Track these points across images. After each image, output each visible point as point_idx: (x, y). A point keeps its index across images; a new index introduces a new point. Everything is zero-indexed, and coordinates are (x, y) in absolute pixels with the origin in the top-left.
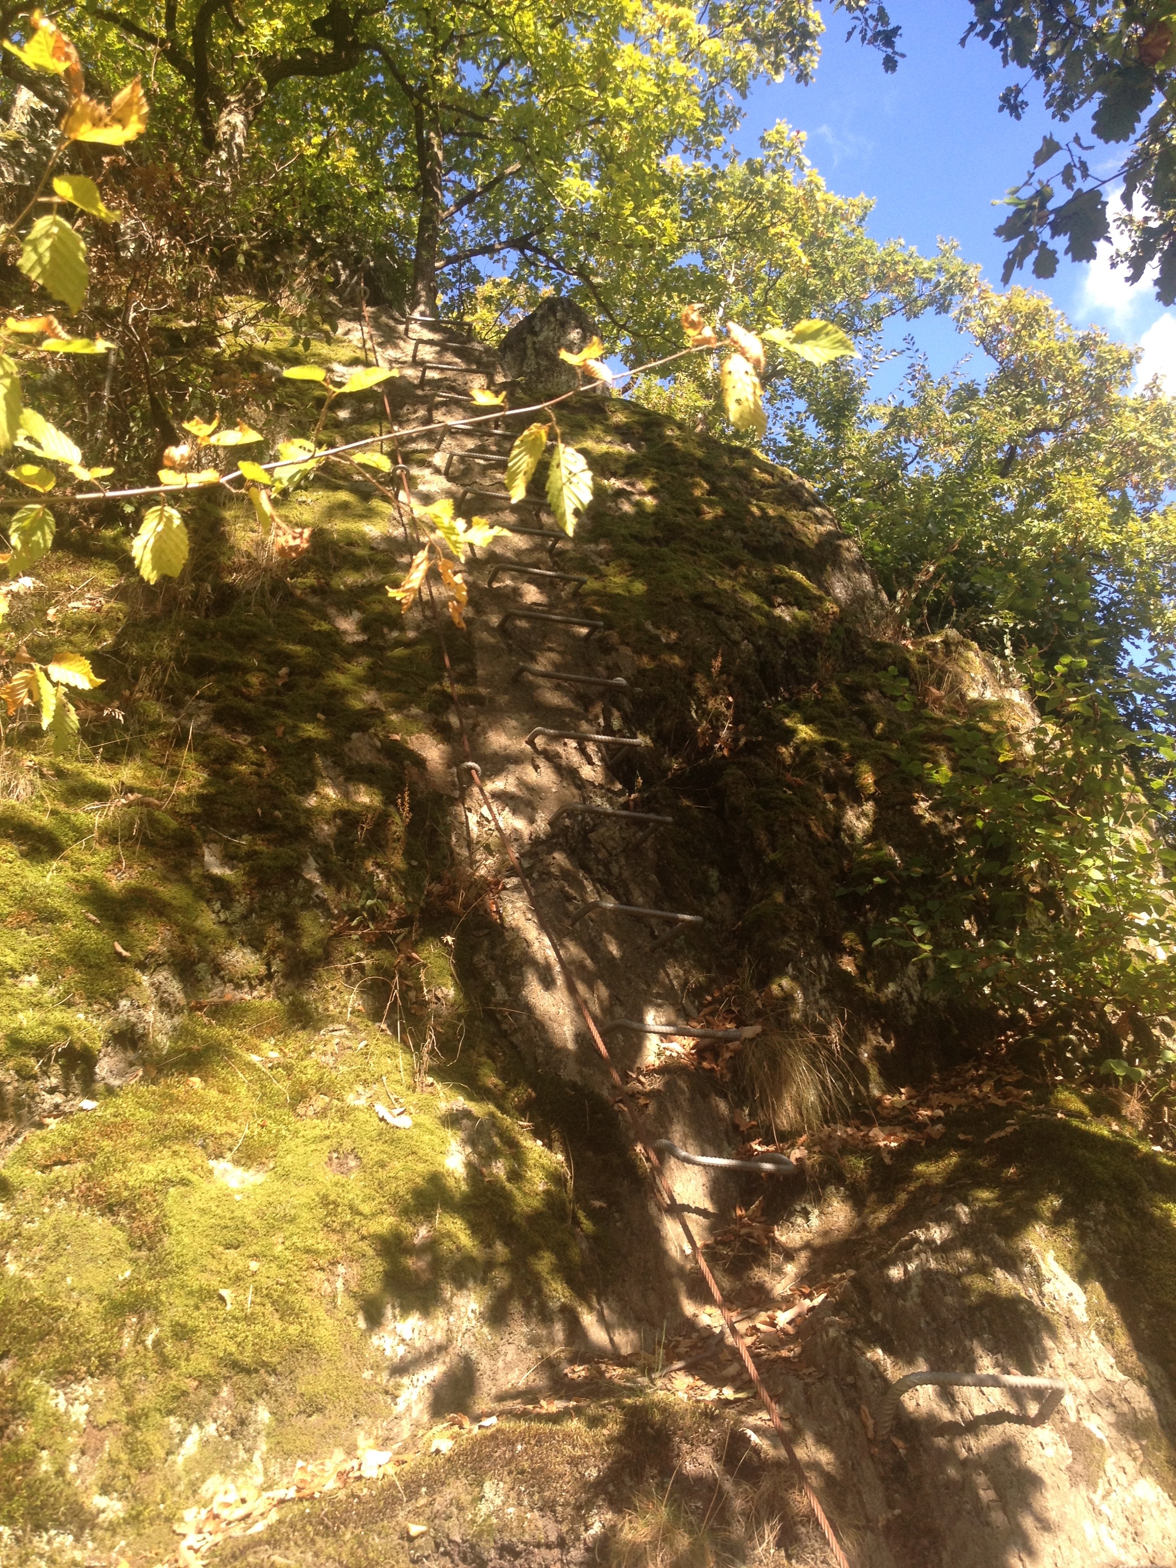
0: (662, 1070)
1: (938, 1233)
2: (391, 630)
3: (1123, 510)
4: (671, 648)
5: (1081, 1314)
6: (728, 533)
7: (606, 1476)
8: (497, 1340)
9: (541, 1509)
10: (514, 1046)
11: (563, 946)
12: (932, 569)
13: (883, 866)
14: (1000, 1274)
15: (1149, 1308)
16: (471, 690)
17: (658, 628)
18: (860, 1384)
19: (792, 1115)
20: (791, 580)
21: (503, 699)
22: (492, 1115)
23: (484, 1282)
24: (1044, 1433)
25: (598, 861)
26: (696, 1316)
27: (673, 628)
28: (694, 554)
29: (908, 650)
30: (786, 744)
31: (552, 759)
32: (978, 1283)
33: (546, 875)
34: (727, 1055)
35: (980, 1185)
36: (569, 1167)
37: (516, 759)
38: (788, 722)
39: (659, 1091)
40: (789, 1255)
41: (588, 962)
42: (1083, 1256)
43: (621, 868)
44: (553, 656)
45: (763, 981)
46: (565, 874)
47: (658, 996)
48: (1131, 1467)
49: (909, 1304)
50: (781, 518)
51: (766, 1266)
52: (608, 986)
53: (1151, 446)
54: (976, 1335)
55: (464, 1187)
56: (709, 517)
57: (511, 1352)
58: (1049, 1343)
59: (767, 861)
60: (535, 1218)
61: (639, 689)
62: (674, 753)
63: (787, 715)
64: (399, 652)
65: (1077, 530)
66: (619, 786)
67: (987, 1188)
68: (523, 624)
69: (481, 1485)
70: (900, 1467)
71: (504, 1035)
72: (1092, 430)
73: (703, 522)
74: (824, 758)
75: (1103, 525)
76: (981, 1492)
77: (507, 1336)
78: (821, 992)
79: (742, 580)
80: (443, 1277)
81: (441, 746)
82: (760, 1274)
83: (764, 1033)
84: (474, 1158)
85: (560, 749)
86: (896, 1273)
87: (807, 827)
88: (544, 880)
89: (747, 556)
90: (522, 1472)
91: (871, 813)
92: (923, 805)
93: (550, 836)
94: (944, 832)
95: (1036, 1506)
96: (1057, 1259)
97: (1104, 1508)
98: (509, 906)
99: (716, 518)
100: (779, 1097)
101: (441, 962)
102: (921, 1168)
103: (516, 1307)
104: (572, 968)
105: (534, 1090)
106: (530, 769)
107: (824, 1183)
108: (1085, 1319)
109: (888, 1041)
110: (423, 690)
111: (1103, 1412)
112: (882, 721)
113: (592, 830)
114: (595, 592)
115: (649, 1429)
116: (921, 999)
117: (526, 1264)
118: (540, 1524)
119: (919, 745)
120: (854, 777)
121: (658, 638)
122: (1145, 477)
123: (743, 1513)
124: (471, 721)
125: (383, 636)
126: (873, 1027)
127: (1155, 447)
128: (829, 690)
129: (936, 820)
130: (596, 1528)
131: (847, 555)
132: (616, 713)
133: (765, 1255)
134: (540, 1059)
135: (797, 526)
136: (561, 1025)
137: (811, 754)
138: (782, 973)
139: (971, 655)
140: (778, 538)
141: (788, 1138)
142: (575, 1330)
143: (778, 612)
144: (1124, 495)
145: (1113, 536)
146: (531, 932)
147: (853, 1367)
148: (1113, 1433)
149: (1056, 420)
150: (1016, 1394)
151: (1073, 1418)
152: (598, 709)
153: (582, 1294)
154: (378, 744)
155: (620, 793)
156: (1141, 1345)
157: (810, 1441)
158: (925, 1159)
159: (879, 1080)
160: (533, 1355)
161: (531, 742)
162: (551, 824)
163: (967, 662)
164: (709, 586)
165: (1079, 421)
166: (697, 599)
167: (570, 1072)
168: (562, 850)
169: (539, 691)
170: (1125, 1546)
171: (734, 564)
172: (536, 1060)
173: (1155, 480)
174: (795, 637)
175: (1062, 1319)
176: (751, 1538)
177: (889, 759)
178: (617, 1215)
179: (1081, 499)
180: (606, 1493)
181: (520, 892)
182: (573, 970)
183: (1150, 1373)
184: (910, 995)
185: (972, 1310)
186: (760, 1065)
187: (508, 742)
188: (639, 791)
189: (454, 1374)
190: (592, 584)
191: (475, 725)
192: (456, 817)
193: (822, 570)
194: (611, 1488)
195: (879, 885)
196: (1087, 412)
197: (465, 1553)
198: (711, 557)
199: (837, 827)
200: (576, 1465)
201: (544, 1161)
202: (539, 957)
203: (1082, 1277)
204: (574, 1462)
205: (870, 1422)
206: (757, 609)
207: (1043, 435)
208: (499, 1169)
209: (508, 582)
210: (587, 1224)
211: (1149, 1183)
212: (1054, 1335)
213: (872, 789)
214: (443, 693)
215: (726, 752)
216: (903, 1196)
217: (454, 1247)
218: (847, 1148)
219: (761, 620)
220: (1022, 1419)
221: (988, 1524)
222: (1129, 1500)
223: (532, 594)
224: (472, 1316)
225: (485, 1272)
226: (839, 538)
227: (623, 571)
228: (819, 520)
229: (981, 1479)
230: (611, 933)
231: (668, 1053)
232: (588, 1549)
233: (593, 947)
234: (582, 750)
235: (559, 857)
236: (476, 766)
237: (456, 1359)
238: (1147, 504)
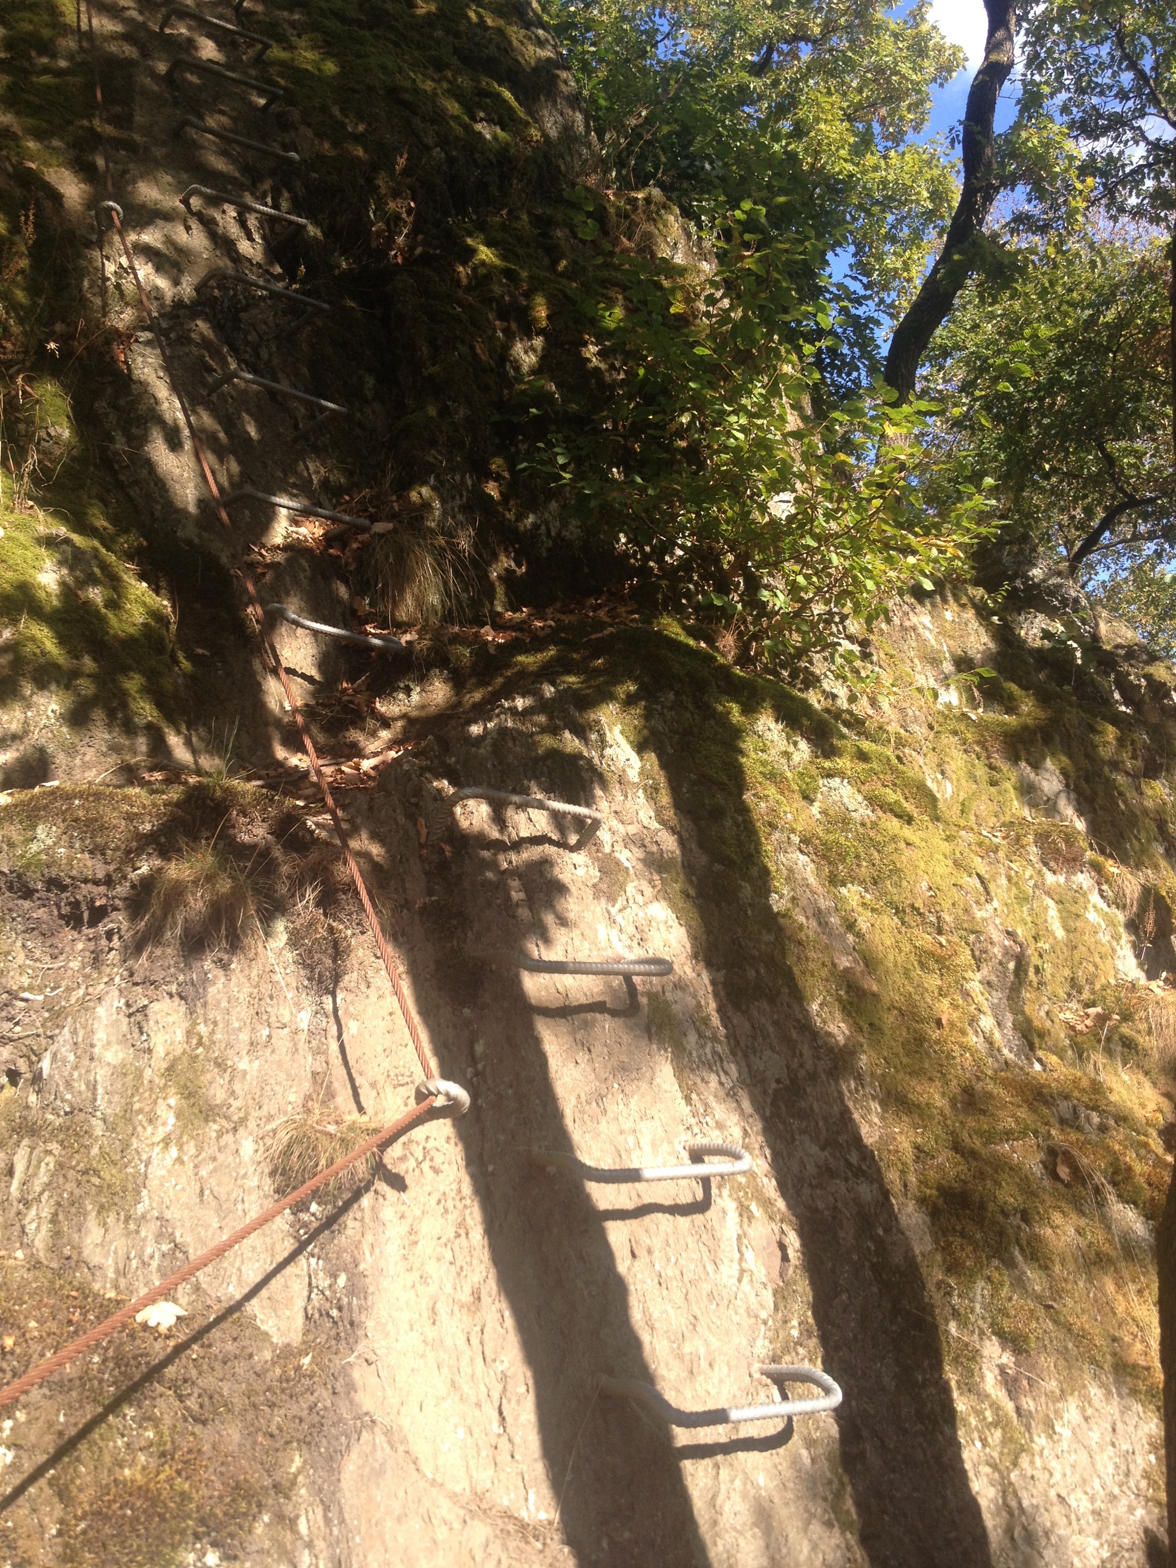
0: (286, 548)
1: (520, 703)
2: (40, 54)
3: (864, 143)
4: (357, 138)
5: (633, 775)
6: (439, 33)
7: (159, 830)
8: (77, 741)
9: (91, 852)
10: (131, 500)
11: (194, 412)
12: (644, 114)
13: (542, 399)
14: (567, 734)
15: (693, 777)
16: (125, 135)
17: (347, 116)
18: (421, 803)
19: (411, 609)
20: (498, 96)
21: (159, 152)
22: (95, 549)
23: (67, 687)
24: (580, 858)
25: (248, 343)
26: (286, 759)
27: (361, 118)
28: (396, 44)
29: (609, 200)
30: (464, 263)
31: (208, 224)
32: (547, 741)
33: (185, 339)
34: (355, 546)
35: (569, 672)
36: (174, 612)
37: (168, 216)
38: (469, 241)
39: (279, 563)
40: (386, 723)
41: (222, 435)
42: (645, 732)
43: (270, 354)
44: (223, 119)
45: (404, 486)
46: (206, 343)
47: (295, 486)
48: (649, 891)
49: (482, 751)
50: (500, 31)
51: (363, 729)
52: (240, 462)
53: (903, 77)
54: (536, 778)
55: (55, 602)
56: (420, 12)
57: (90, 755)
58: (598, 792)
59: (426, 374)
60: (129, 643)
61: (314, 175)
62: (344, 252)
63: (470, 235)
64: (45, 79)
65: (816, 154)
66: (278, 270)
67: (575, 675)
68: (193, 79)
69: (34, 827)
70: (444, 866)
71: (121, 486)
72: (850, 48)
73: (414, 16)
74: (501, 284)
75: (842, 152)
76: (513, 893)
77: (87, 739)
78: (460, 507)
79: (445, 85)
80: (23, 675)
81: (82, 186)
82: (355, 735)
83: (395, 531)
84: (69, 580)
85: (218, 216)
86: (476, 729)
87: (472, 348)
88: (182, 344)
89: (454, 60)
90: (76, 820)
91: (539, 349)
92: (593, 349)
93: (195, 303)
94: (608, 378)
95: (559, 907)
96: (622, 733)
97: (619, 918)
98: (140, 359)
99: (429, 13)
100: (402, 592)
101: (58, 401)
102: (521, 658)
103: (98, 715)
104: (203, 436)
105: (146, 539)
106: (181, 229)
107: (430, 666)
108: (636, 780)
109: (519, 565)
110: (69, 123)
111: (635, 850)
112: (566, 258)
113: (245, 309)
114: (282, 63)
115: (208, 802)
116: (559, 534)
117: (114, 681)
118: (89, 863)
119: (600, 290)
120: (528, 308)
121: (343, 126)
122: (892, 113)
123: (289, 877)
124: (120, 167)
125: (29, 59)
126: (506, 550)
127: (907, 79)
128: (518, 218)
129: (603, 366)
130: (144, 869)
131: (563, 87)
132: (286, 195)
133: (363, 719)
134: (157, 514)
135: (515, 43)
136: (184, 487)
137: (487, 277)
138: (424, 483)
139: (672, 218)
140: (493, 50)
141: (404, 627)
142: (159, 746)
143: (479, 127)
144: (869, 127)
145: (850, 167)
146: (162, 390)
147: (418, 791)
148: (640, 866)
149: (817, 30)
150: (557, 817)
151: (607, 849)
152: (267, 185)
153: (171, 719)
154: (10, 169)
155: (278, 278)
156: (679, 804)
157: (364, 835)
158: (526, 651)
159: (503, 598)
160: (113, 760)
161: (185, 202)
162: (197, 289)
163: (665, 226)
164: (408, 84)
165: (840, 38)
166: (393, 93)
167: (189, 532)
168: (207, 319)
169: (203, 152)
170: (630, 947)
171: (439, 66)
172: (152, 514)
173: (901, 118)
174: (492, 157)
175: (616, 777)
176: (293, 896)
177: (566, 296)
178: (219, 664)
179: (826, 121)
180: (158, 843)
181: (154, 348)
182: (200, 437)
183: (682, 826)
184: (548, 530)
185: (537, 760)
186: (387, 557)
187: (159, 197)
188: (301, 282)
189: (27, 761)
190: (276, 52)
191: (125, 172)
192: (90, 261)
193: (536, 99)
194: (163, 840)
195: (535, 416)
196: (849, 28)
197: (11, 882)
198: (416, 54)
199: (503, 356)
200: (132, 821)
201: (148, 600)
202: (168, 417)
203: (640, 748)
204: (130, 817)
205: (424, 831)
206: (456, 118)
207: (802, 44)
208: (95, 595)
209: (183, 31)
210: (186, 665)
211: (718, 687)
212: (604, 786)
213: (544, 324)
214: (92, 130)
215: (400, 260)
216: (500, 680)
217: (38, 651)
218: (455, 639)
219: (459, 131)
220: (562, 844)
221: (514, 917)
222: (641, 915)
223: (208, 50)
224: (51, 715)
225: (70, 680)
226: (558, 68)
227: (315, 47)
228: (540, 43)
229: (515, 883)
230: (250, 414)
231: (295, 536)
232: (133, 887)
233: (229, 423)
234: (242, 222)
235: (202, 326)
236: (118, 207)
237: (30, 750)
238: (890, 144)
